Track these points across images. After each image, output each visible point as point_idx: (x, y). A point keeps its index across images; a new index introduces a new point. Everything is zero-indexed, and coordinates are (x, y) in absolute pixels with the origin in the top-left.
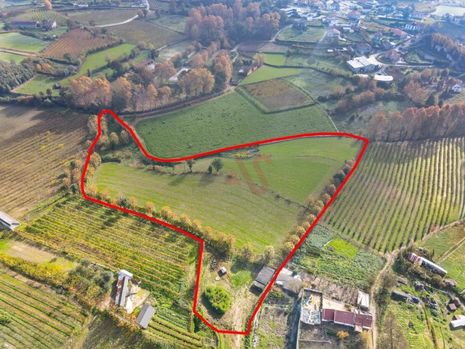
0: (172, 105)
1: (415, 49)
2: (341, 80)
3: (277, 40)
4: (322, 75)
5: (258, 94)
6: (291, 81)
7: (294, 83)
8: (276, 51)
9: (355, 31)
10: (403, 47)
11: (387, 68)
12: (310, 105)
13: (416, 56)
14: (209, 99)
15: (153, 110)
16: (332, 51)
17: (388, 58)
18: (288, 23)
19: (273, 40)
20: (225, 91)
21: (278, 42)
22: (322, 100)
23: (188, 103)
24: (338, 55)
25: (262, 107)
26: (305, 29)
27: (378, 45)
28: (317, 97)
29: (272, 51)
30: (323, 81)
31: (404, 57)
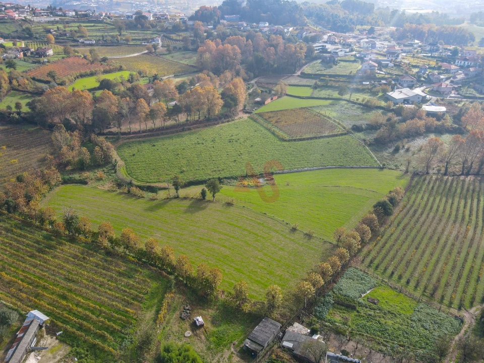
0: (168, 128)
1: (470, 82)
2: (380, 111)
3: (302, 73)
4: (356, 106)
5: (277, 122)
6: (318, 111)
7: (323, 112)
8: (300, 83)
9: (395, 65)
10: (455, 80)
11: (437, 101)
12: (342, 135)
13: (472, 90)
14: (215, 124)
15: (144, 132)
16: (368, 83)
17: (437, 91)
18: (316, 58)
19: (299, 73)
20: (236, 118)
21: (304, 75)
22: (357, 129)
23: (187, 127)
24: (375, 87)
25: (281, 134)
26: (335, 63)
27: (424, 78)
28: (351, 127)
29: (297, 84)
30: (359, 112)
31: (456, 89)
